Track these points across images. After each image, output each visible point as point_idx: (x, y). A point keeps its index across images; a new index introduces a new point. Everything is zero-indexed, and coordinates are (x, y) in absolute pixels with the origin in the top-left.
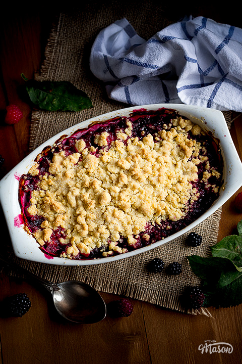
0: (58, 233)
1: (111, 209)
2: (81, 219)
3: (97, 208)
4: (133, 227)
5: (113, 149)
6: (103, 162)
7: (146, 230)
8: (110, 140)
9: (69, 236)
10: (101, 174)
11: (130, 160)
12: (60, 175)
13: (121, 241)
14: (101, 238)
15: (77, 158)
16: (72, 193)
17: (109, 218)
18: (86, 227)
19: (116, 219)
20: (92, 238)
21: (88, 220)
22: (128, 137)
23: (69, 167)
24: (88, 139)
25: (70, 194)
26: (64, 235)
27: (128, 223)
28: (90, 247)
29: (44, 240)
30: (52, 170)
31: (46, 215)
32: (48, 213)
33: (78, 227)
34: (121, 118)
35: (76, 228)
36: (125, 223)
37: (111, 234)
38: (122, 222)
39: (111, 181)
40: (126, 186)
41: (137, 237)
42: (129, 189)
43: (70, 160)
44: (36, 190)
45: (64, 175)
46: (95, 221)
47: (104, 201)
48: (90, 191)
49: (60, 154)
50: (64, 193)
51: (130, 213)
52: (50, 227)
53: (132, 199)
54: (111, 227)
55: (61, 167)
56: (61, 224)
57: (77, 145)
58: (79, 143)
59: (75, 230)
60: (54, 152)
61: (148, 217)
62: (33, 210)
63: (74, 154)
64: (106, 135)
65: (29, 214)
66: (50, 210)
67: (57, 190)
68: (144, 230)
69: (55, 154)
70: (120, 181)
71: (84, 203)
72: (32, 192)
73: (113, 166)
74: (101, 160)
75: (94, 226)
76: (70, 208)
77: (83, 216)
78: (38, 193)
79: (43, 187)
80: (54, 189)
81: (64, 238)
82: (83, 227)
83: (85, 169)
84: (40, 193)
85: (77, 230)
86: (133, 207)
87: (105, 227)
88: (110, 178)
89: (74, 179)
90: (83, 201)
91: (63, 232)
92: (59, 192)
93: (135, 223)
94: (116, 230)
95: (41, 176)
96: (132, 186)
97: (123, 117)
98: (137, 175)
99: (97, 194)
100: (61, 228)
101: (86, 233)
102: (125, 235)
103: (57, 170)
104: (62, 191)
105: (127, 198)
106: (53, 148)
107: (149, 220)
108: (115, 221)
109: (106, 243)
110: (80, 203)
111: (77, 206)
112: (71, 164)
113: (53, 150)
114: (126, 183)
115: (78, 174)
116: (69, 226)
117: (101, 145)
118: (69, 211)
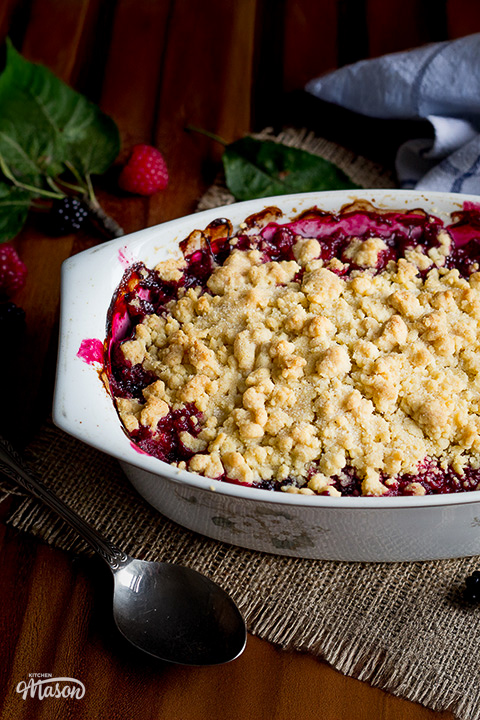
0: (183, 418)
1: (343, 389)
2: (255, 398)
3: (304, 382)
4: (388, 451)
5: (389, 276)
6: (354, 294)
7: (420, 475)
8: (384, 258)
9: (210, 431)
10: (340, 312)
11: (425, 302)
12: (234, 295)
13: (345, 479)
14: (294, 456)
15: (288, 271)
16: (252, 335)
17: (332, 410)
18: (263, 418)
19: (349, 415)
20: (270, 450)
21: (273, 403)
22: (434, 266)
23: (262, 283)
24: (330, 246)
25: (244, 335)
26: (197, 428)
27: (379, 440)
28: (256, 473)
29: (139, 418)
30: (215, 282)
31: (165, 371)
32: (171, 368)
33: (241, 413)
34: (428, 217)
35: (234, 416)
36: (371, 434)
37: (323, 451)
38: (363, 430)
39: (362, 331)
40: (397, 349)
41: (390, 482)
42: (404, 355)
43: (271, 269)
44: (159, 314)
45: (246, 297)
46: (289, 410)
47: (330, 364)
48: (300, 342)
49: (248, 256)
50: (230, 333)
51: (388, 416)
52: (168, 398)
53: (404, 383)
54: (330, 432)
55: (242, 280)
56: (199, 399)
57: (296, 248)
58: (304, 245)
59: (231, 419)
60: (235, 247)
61: (436, 443)
62: (135, 351)
63: (284, 262)
64: (378, 245)
65: (122, 355)
66: (178, 360)
67: (213, 324)
68: (415, 471)
69: (237, 251)
70: (386, 332)
71: (276, 364)
72: (147, 316)
73: (378, 301)
74: (351, 287)
75: (283, 419)
76: (233, 369)
77: (262, 389)
78: (162, 323)
79: (178, 313)
80: (206, 323)
81: (195, 434)
82: (253, 416)
83: (301, 294)
84: (167, 322)
85: (235, 421)
86: (402, 404)
87: (313, 429)
88: (363, 324)
89: (267, 310)
90: (272, 360)
91: (195, 419)
92: (219, 329)
93: (397, 444)
94: (340, 443)
95: (182, 289)
96: (415, 351)
97: (433, 217)
98: (435, 330)
99: (317, 349)
100: (193, 408)
101: (256, 431)
102: (360, 466)
103: (228, 283)
104: (226, 328)
105: (394, 375)
106: (237, 236)
107: (433, 451)
108: (345, 420)
109: (304, 473)
110: (264, 359)
111: (255, 367)
112: (270, 278)
113: (235, 241)
114: (402, 342)
115: (281, 301)
116: (217, 411)
117: (361, 262)
118: (230, 376)
